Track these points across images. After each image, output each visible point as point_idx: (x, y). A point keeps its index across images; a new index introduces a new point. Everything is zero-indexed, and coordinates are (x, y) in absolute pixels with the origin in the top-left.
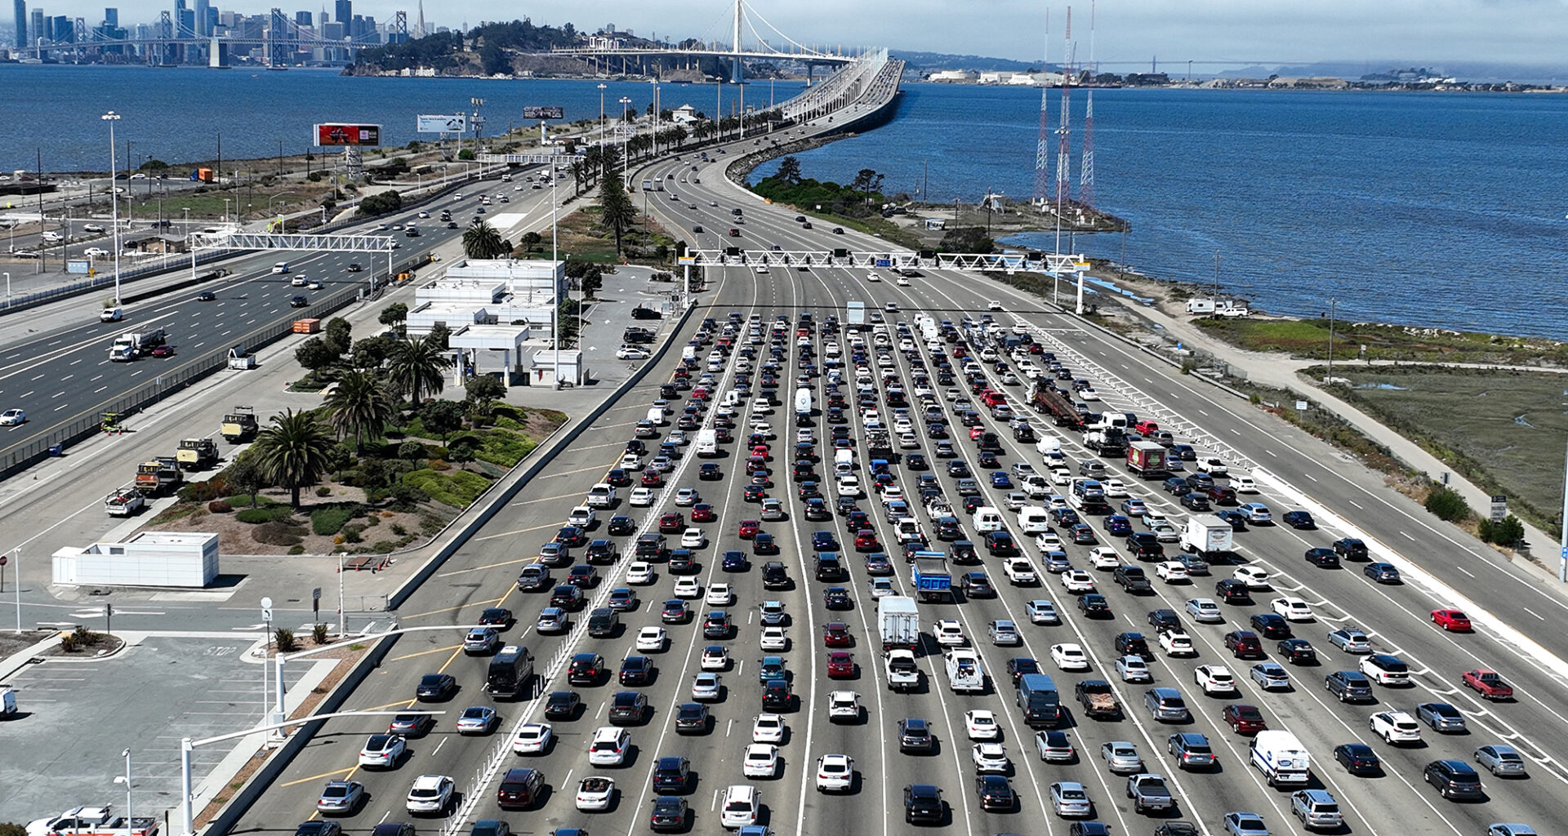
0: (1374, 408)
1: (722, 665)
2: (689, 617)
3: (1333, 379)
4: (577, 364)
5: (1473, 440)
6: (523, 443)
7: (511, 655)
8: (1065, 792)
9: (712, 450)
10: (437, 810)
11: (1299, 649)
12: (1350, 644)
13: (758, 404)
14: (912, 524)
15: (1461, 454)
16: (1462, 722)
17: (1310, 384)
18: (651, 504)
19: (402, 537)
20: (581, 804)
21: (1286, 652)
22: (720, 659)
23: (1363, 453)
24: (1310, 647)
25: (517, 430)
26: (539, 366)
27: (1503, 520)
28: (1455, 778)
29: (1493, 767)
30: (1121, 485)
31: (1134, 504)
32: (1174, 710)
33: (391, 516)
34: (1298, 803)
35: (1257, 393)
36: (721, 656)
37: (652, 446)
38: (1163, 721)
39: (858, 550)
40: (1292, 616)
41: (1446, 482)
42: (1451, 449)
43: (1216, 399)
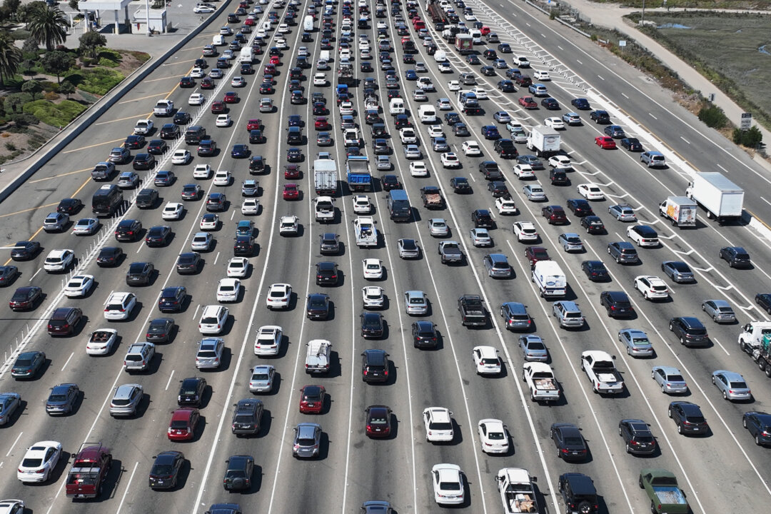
0: (670, 42)
1: (213, 227)
2: (200, 195)
3: (645, 22)
4: (163, 19)
5: (732, 65)
6: (115, 77)
7: (107, 190)
8: (412, 299)
9: (249, 59)
10: (61, 269)
11: (593, 223)
12: (622, 216)
13: (282, 27)
14: (354, 133)
15: (723, 76)
16: (692, 276)
17: (630, 25)
18: (203, 102)
19: (13, 152)
20: (89, 351)
21: (586, 225)
22: (212, 223)
23: (660, 76)
24: (601, 222)
25: (113, 67)
26: (138, 21)
27: (749, 130)
28: (691, 332)
29: (714, 316)
30: (483, 91)
31: (502, 115)
32: (502, 271)
33: (8, 136)
34: (557, 310)
35: (595, 32)
36: (213, 221)
37: (212, 63)
38: (494, 278)
39: (316, 129)
40: (590, 197)
41: (712, 99)
42: (717, 72)
43: (569, 38)
